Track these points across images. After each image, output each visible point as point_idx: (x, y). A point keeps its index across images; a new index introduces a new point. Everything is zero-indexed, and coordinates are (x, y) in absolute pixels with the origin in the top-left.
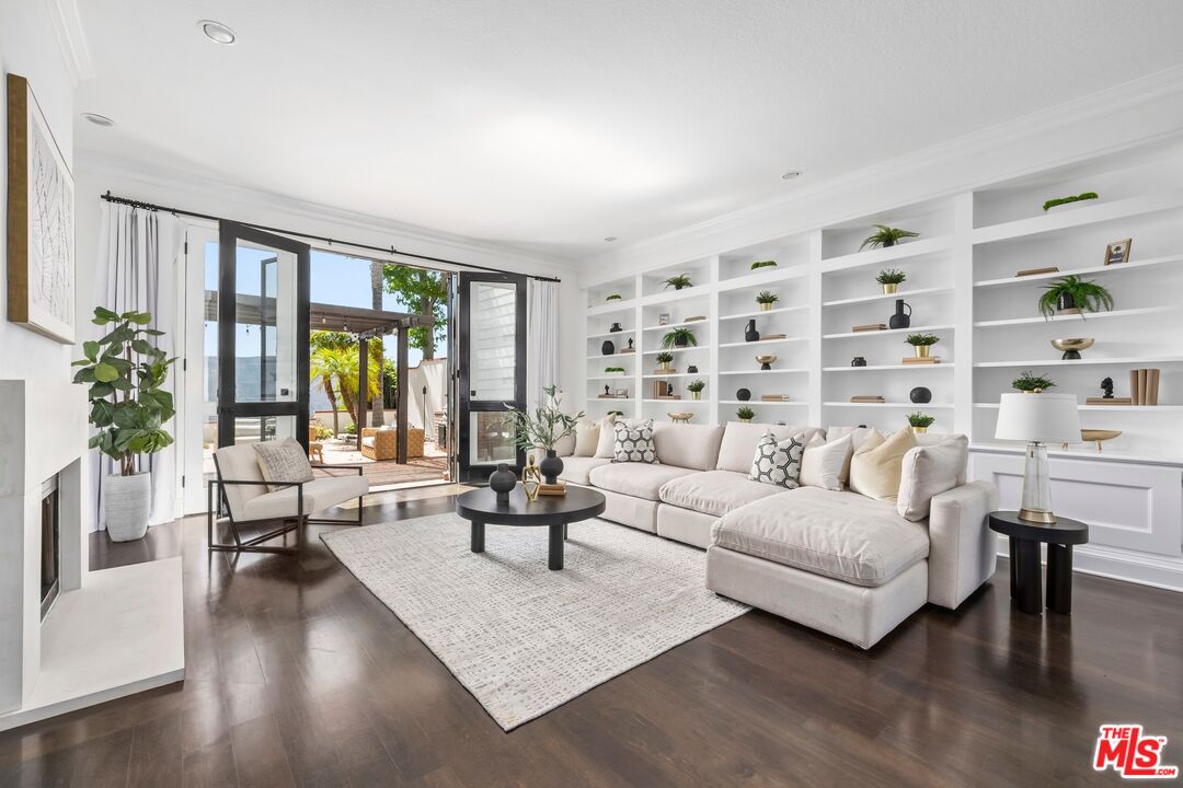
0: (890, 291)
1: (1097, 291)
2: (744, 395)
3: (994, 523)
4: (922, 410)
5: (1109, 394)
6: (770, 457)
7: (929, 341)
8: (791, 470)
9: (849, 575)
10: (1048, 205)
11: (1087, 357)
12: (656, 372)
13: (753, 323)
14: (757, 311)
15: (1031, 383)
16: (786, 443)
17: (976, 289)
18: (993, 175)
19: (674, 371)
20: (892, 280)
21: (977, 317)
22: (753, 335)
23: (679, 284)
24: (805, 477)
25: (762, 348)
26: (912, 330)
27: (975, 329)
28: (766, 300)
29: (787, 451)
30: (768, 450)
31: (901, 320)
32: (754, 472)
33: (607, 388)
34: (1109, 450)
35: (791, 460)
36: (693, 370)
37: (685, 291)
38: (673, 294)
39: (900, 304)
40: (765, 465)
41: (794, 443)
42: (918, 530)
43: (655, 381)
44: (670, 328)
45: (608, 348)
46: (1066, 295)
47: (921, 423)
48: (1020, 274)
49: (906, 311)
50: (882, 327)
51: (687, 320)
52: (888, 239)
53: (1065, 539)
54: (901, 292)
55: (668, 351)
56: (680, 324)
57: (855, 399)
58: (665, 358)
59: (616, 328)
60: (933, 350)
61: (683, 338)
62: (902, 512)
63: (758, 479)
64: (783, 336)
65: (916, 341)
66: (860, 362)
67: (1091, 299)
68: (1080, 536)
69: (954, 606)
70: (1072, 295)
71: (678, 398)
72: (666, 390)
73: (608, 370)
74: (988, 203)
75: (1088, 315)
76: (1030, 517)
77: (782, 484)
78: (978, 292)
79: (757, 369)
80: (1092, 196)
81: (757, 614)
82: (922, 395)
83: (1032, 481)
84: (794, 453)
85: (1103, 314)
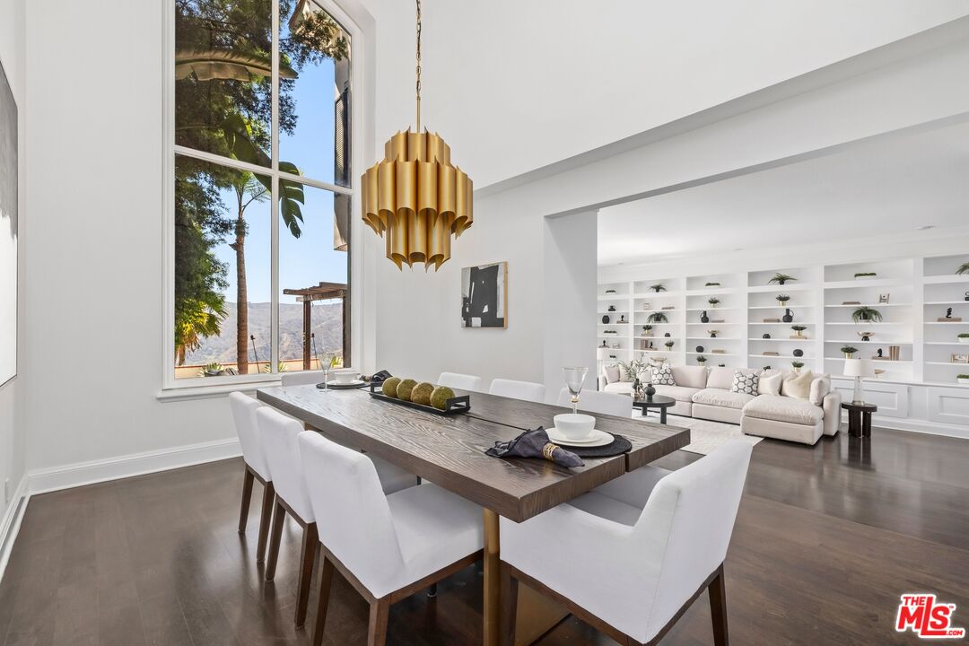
0: (783, 305)
1: (876, 313)
2: (700, 349)
3: (844, 406)
4: (799, 359)
5: (880, 356)
6: (744, 382)
7: (802, 329)
8: (754, 387)
9: (806, 422)
10: (856, 275)
11: (872, 340)
12: (642, 335)
13: (705, 313)
14: (709, 308)
15: (849, 350)
16: (751, 376)
17: (825, 308)
18: (834, 261)
19: (652, 335)
20: (783, 299)
21: (826, 320)
22: (705, 319)
23: (658, 288)
24: (760, 390)
25: (710, 326)
26: (793, 324)
27: (825, 326)
28: (714, 302)
29: (752, 379)
30: (742, 379)
31: (788, 318)
32: (735, 388)
33: (604, 342)
34: (880, 378)
35: (754, 383)
36: (668, 335)
37: (661, 293)
38: (654, 294)
39: (788, 310)
40: (741, 386)
41: (755, 376)
42: (820, 408)
43: (642, 341)
44: (652, 312)
45: (606, 320)
46: (864, 314)
47: (798, 365)
48: (845, 303)
49: (791, 314)
50: (779, 321)
51: (663, 309)
52: (782, 280)
53: (869, 410)
54: (788, 305)
55: (650, 324)
56: (658, 310)
57: (765, 354)
58: (648, 328)
59: (612, 309)
60: (803, 333)
61: (659, 317)
62: (813, 402)
63: (737, 392)
64: (723, 321)
65: (796, 328)
66: (767, 336)
67: (874, 316)
68: (874, 409)
69: (833, 434)
70: (865, 314)
71: (656, 349)
72: (648, 345)
73: (606, 332)
74: (830, 271)
75: (873, 323)
76: (857, 404)
77: (751, 393)
78: (826, 309)
79: (708, 337)
80: (874, 274)
81: (767, 439)
82: (799, 353)
83: (857, 390)
84: (755, 380)
85: (878, 323)
